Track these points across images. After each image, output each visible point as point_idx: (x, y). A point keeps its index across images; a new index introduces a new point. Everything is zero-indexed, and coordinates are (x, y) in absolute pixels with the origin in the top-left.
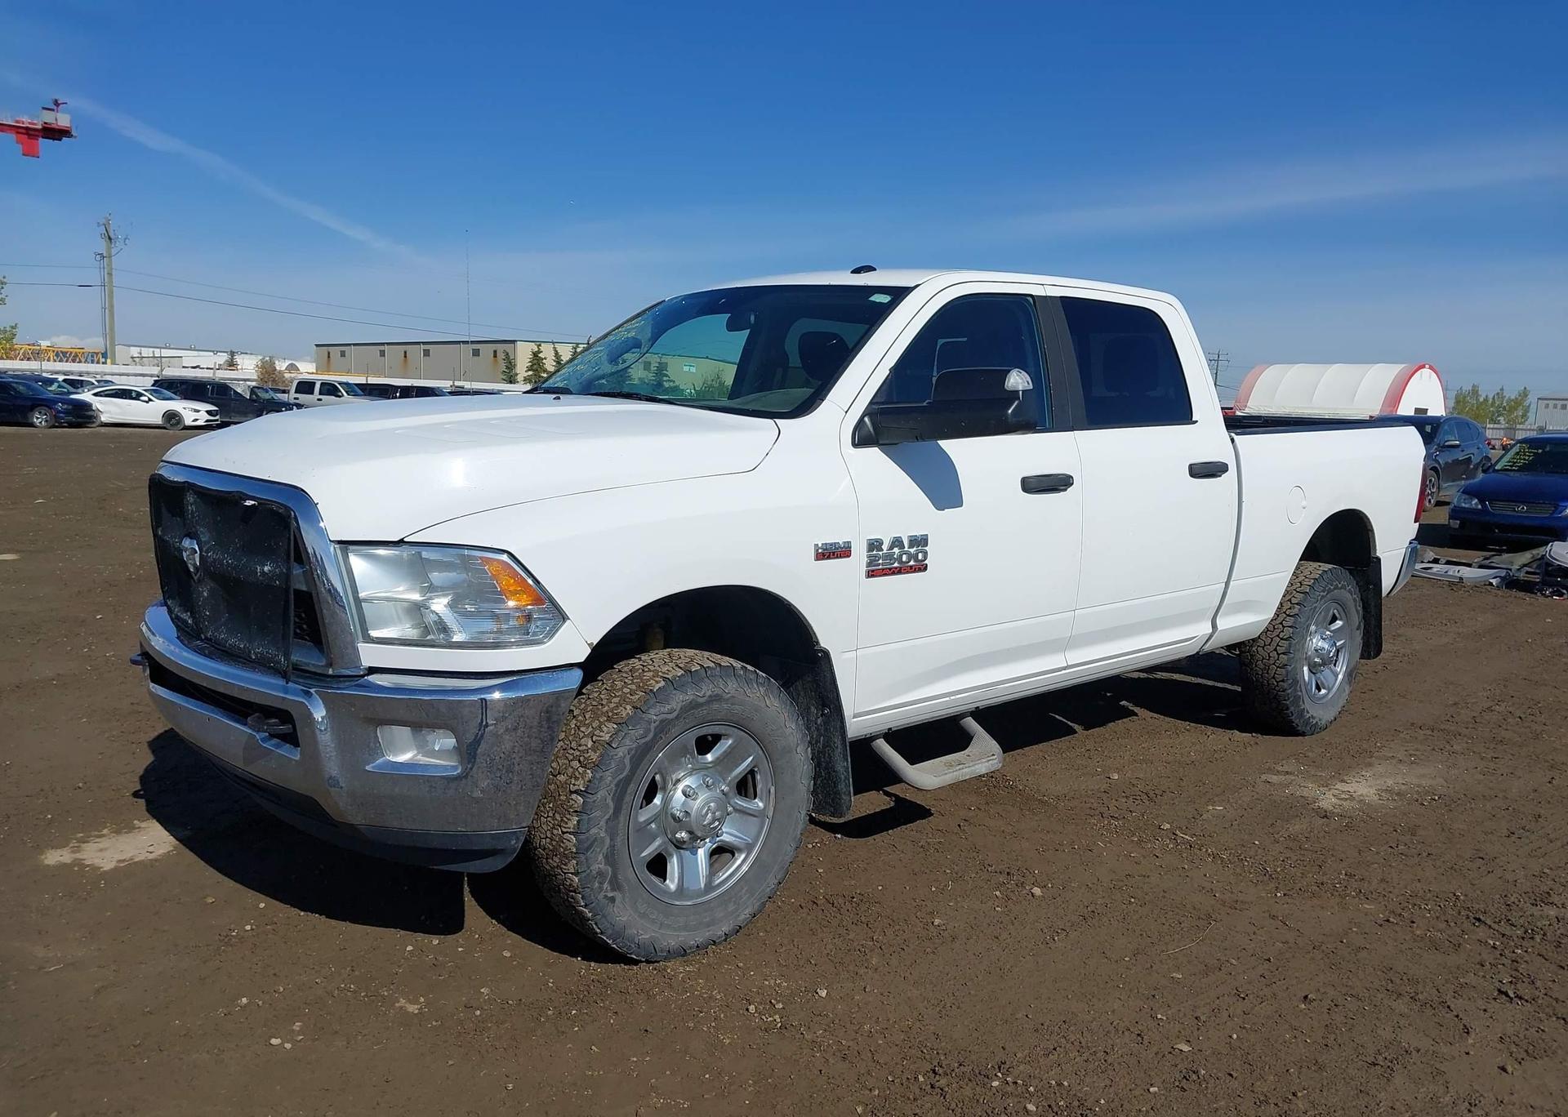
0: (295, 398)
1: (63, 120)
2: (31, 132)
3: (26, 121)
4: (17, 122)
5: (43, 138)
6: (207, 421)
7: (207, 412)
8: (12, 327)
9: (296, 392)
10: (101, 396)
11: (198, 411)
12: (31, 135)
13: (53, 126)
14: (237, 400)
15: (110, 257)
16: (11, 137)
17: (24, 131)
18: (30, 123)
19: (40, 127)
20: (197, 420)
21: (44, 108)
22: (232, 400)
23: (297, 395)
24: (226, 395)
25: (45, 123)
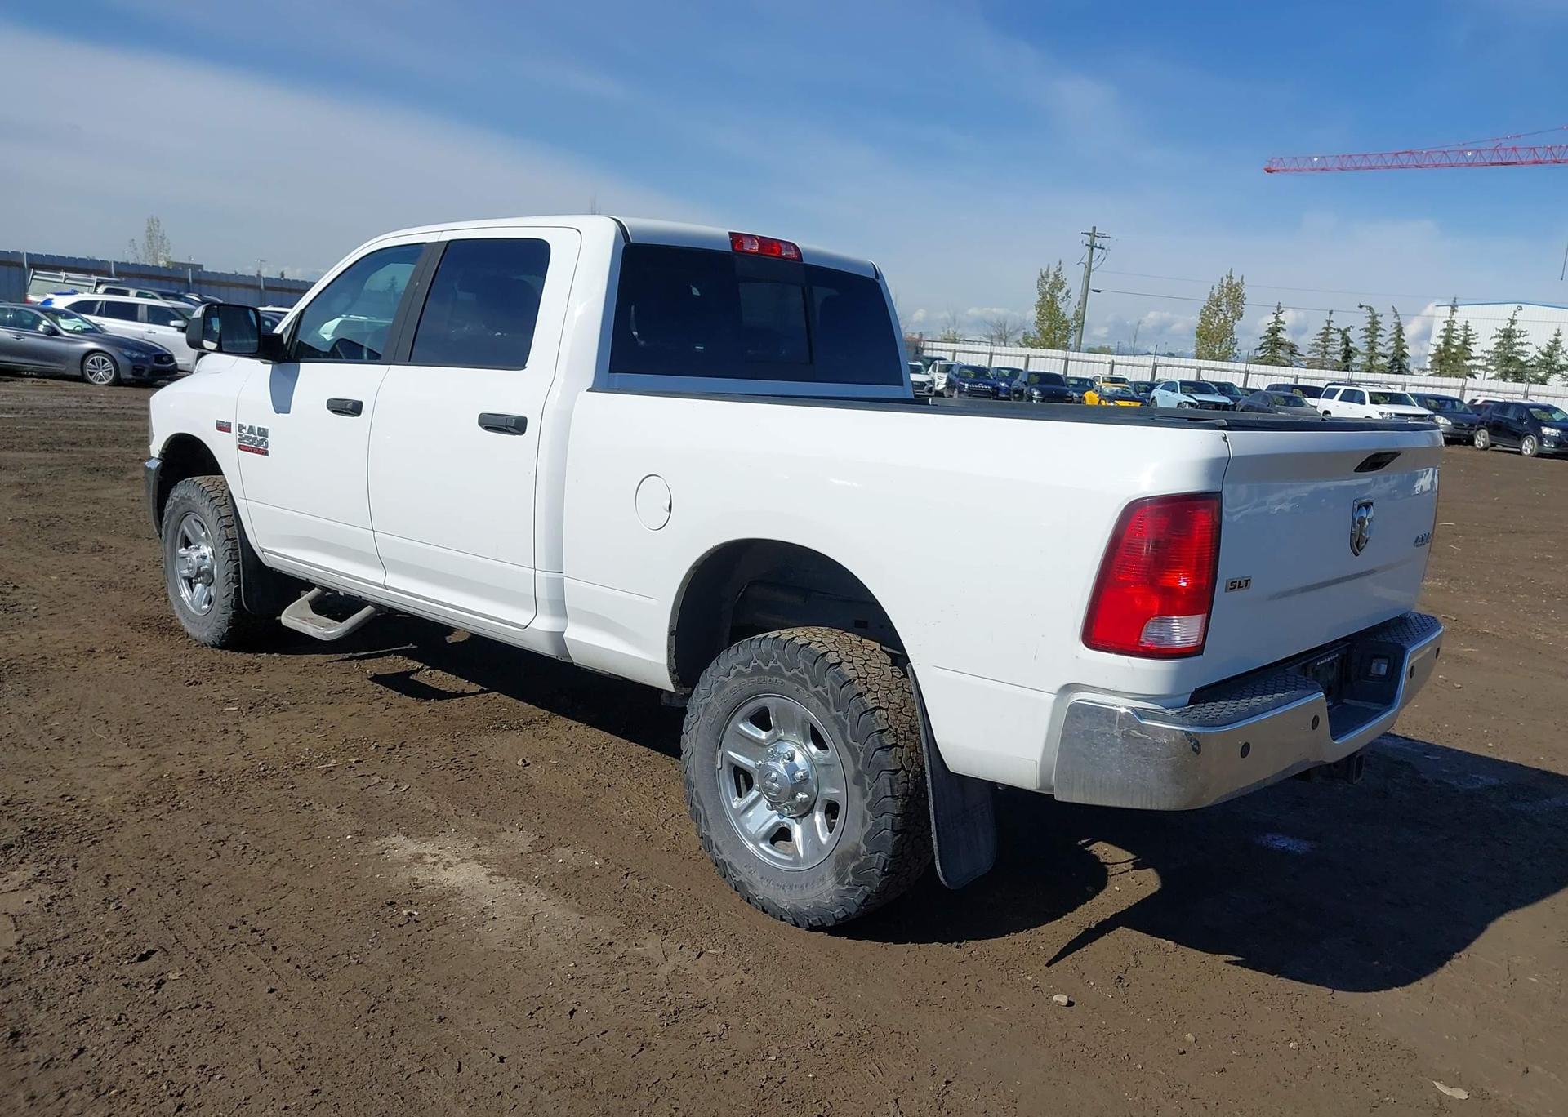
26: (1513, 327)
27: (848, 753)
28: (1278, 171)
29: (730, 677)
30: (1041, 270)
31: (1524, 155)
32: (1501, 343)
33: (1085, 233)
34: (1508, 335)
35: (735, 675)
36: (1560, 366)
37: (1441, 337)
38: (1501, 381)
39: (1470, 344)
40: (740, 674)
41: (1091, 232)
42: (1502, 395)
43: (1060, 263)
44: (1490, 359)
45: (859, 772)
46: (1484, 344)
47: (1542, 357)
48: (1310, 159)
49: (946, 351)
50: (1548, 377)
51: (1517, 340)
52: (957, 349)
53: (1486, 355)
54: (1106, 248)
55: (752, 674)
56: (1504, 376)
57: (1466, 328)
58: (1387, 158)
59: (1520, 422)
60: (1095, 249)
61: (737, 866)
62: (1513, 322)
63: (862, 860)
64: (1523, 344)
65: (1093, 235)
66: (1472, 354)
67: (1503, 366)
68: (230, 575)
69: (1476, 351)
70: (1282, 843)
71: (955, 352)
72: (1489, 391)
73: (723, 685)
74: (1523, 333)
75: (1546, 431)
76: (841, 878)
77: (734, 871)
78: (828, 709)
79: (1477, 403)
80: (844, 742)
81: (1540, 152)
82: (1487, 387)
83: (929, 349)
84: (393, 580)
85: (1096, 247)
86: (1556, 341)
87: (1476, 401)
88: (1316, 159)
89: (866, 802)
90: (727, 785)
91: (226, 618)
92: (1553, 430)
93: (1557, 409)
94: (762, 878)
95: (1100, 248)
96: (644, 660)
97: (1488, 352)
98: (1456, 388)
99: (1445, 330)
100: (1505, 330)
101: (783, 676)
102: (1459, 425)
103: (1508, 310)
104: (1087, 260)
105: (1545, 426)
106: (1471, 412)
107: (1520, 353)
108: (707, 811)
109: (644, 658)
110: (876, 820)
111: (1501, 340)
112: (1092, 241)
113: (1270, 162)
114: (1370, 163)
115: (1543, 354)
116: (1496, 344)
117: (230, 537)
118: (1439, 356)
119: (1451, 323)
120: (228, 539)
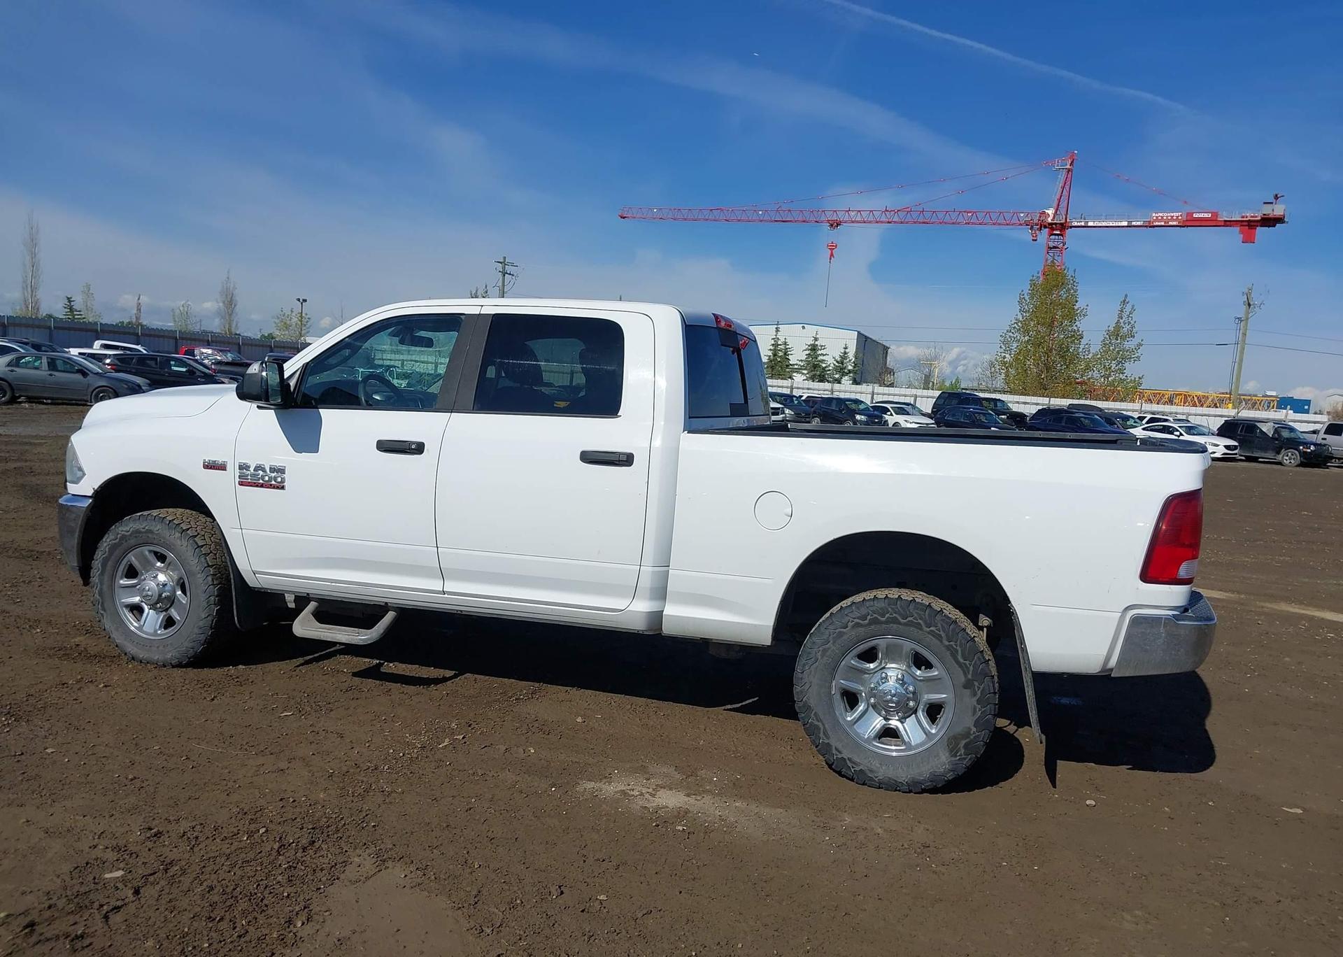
0: (1323, 439)
1: (1278, 210)
2: (1252, 224)
3: (1249, 215)
4: (1243, 217)
5: (1261, 226)
6: (1224, 454)
7: (1225, 446)
8: (1140, 378)
9: (1325, 433)
10: (1148, 430)
11: (1217, 445)
12: (1252, 226)
13: (1270, 216)
14: (1261, 438)
15: (1247, 319)
16: (1236, 230)
17: (1246, 223)
18: (1252, 217)
19: (1259, 218)
20: (1215, 453)
21: (1265, 203)
22: (1258, 437)
23: (1326, 436)
24: (1252, 433)
25: (1264, 215)
26: (816, 343)
27: (960, 669)
28: (628, 217)
29: (847, 629)
30: (471, 292)
31: (797, 216)
32: (809, 354)
33: (498, 262)
34: (814, 348)
35: (853, 627)
36: (849, 370)
37: (770, 350)
38: (810, 381)
39: (788, 355)
40: (857, 625)
41: (502, 261)
42: (820, 392)
43: (486, 286)
44: (803, 366)
45: (969, 680)
46: (798, 356)
47: (837, 364)
48: (652, 210)
49: (395, 360)
50: (841, 378)
51: (820, 352)
52: (405, 359)
53: (800, 363)
54: (515, 274)
55: (870, 624)
56: (813, 378)
57: (785, 343)
58: (706, 212)
59: (841, 411)
60: (506, 275)
61: (856, 759)
62: (816, 339)
63: (972, 737)
64: (824, 355)
65: (504, 263)
66: (791, 362)
67: (812, 371)
68: (212, 598)
69: (793, 360)
70: (1065, 701)
71: (403, 361)
72: (808, 389)
73: (841, 635)
74: (823, 347)
75: (858, 417)
76: (953, 751)
77: (854, 763)
78: (941, 642)
79: (803, 398)
80: (955, 662)
81: (807, 214)
82: (807, 387)
83: (379, 359)
84: (451, 586)
85: (507, 273)
86: (845, 353)
87: (802, 396)
88: (655, 210)
89: (975, 699)
90: (839, 704)
91: (203, 637)
92: (863, 417)
93: (862, 402)
94: (881, 764)
95: (510, 274)
96: (748, 624)
97: (802, 361)
98: (787, 387)
99: (773, 345)
100: (811, 345)
101: (900, 623)
102: (798, 414)
103: (811, 330)
104: (501, 285)
105: (858, 414)
106: (804, 405)
107: (823, 361)
108: (826, 726)
109: (749, 622)
110: (983, 709)
111: (809, 352)
112: (504, 268)
113: (623, 210)
114: (694, 216)
115: (837, 362)
116: (807, 355)
117: (210, 564)
118: (770, 364)
119: (776, 339)
120: (209, 566)
